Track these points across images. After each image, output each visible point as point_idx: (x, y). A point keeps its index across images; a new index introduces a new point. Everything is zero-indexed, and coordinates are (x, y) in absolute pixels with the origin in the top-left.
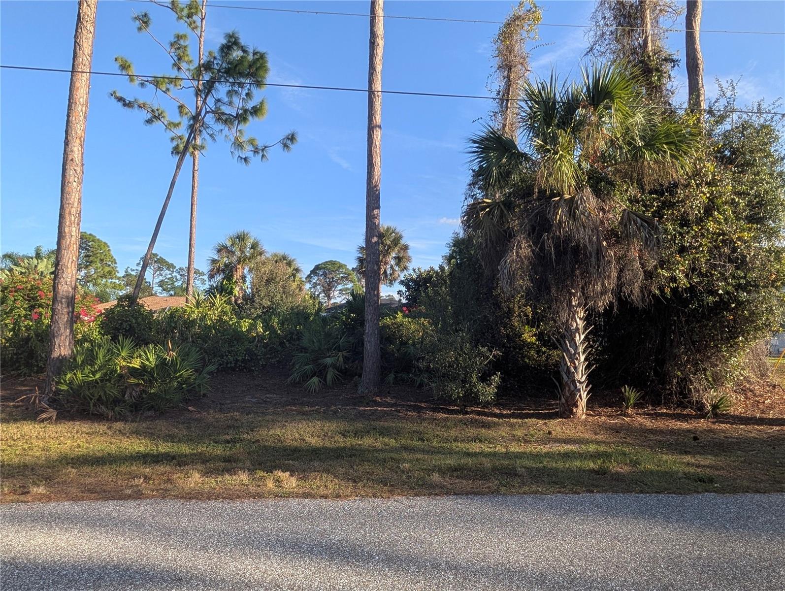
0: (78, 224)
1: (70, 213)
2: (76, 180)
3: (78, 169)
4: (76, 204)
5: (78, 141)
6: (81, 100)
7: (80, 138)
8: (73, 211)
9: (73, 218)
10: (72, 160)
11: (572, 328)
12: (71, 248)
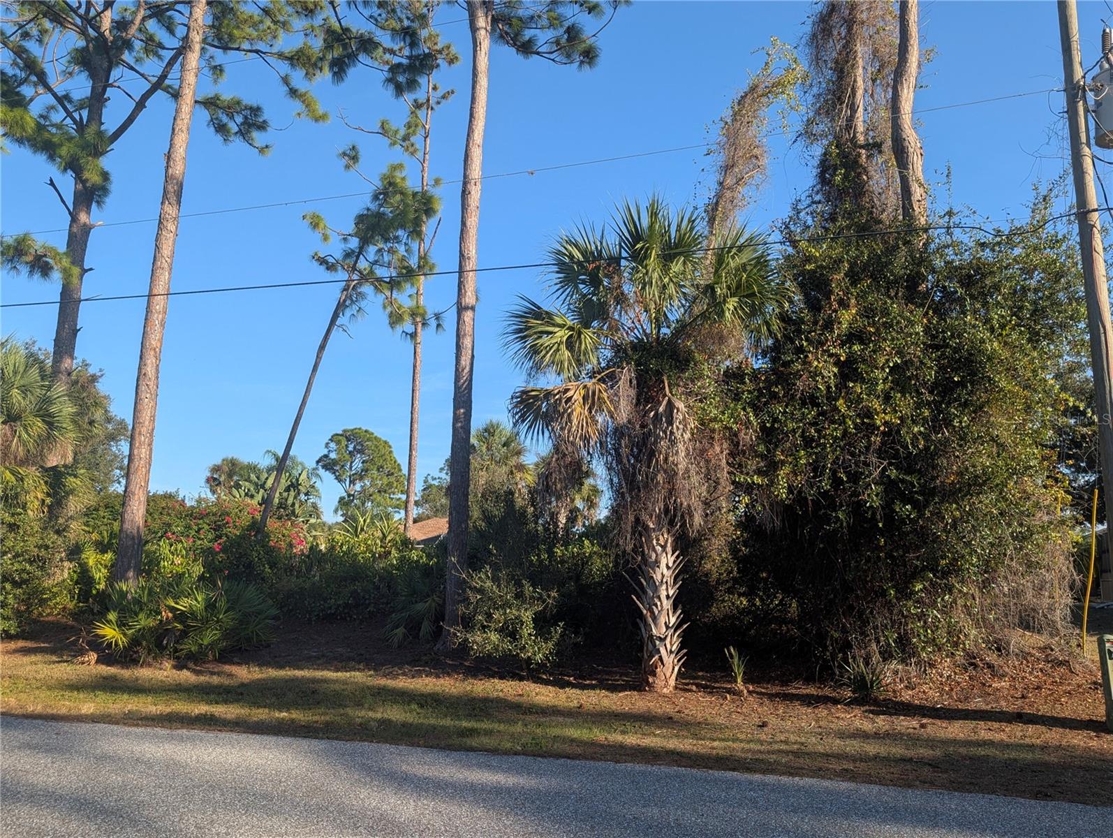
0: (150, 445)
1: (140, 434)
2: (148, 396)
3: (151, 384)
4: (147, 423)
5: (152, 353)
6: (157, 307)
7: (155, 349)
8: (144, 430)
9: (143, 438)
10: (145, 374)
11: (650, 560)
12: (140, 472)
